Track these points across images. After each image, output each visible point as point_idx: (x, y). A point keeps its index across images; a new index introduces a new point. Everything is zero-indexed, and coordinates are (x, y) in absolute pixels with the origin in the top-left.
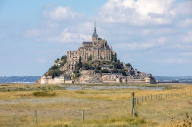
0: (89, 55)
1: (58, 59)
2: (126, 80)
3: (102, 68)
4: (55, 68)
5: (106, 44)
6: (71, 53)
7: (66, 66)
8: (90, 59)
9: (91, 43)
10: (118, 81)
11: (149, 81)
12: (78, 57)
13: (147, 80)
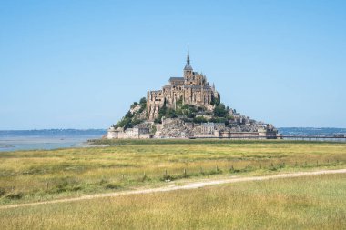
0: (178, 97)
1: (135, 103)
2: (230, 134)
3: (197, 116)
4: (129, 115)
5: (204, 81)
6: (153, 94)
7: (144, 112)
8: (179, 102)
9: (182, 79)
10: (217, 134)
11: (264, 135)
12: (163, 100)
13: (262, 133)
